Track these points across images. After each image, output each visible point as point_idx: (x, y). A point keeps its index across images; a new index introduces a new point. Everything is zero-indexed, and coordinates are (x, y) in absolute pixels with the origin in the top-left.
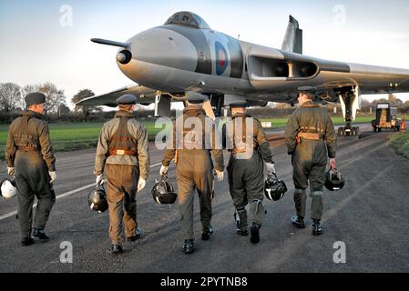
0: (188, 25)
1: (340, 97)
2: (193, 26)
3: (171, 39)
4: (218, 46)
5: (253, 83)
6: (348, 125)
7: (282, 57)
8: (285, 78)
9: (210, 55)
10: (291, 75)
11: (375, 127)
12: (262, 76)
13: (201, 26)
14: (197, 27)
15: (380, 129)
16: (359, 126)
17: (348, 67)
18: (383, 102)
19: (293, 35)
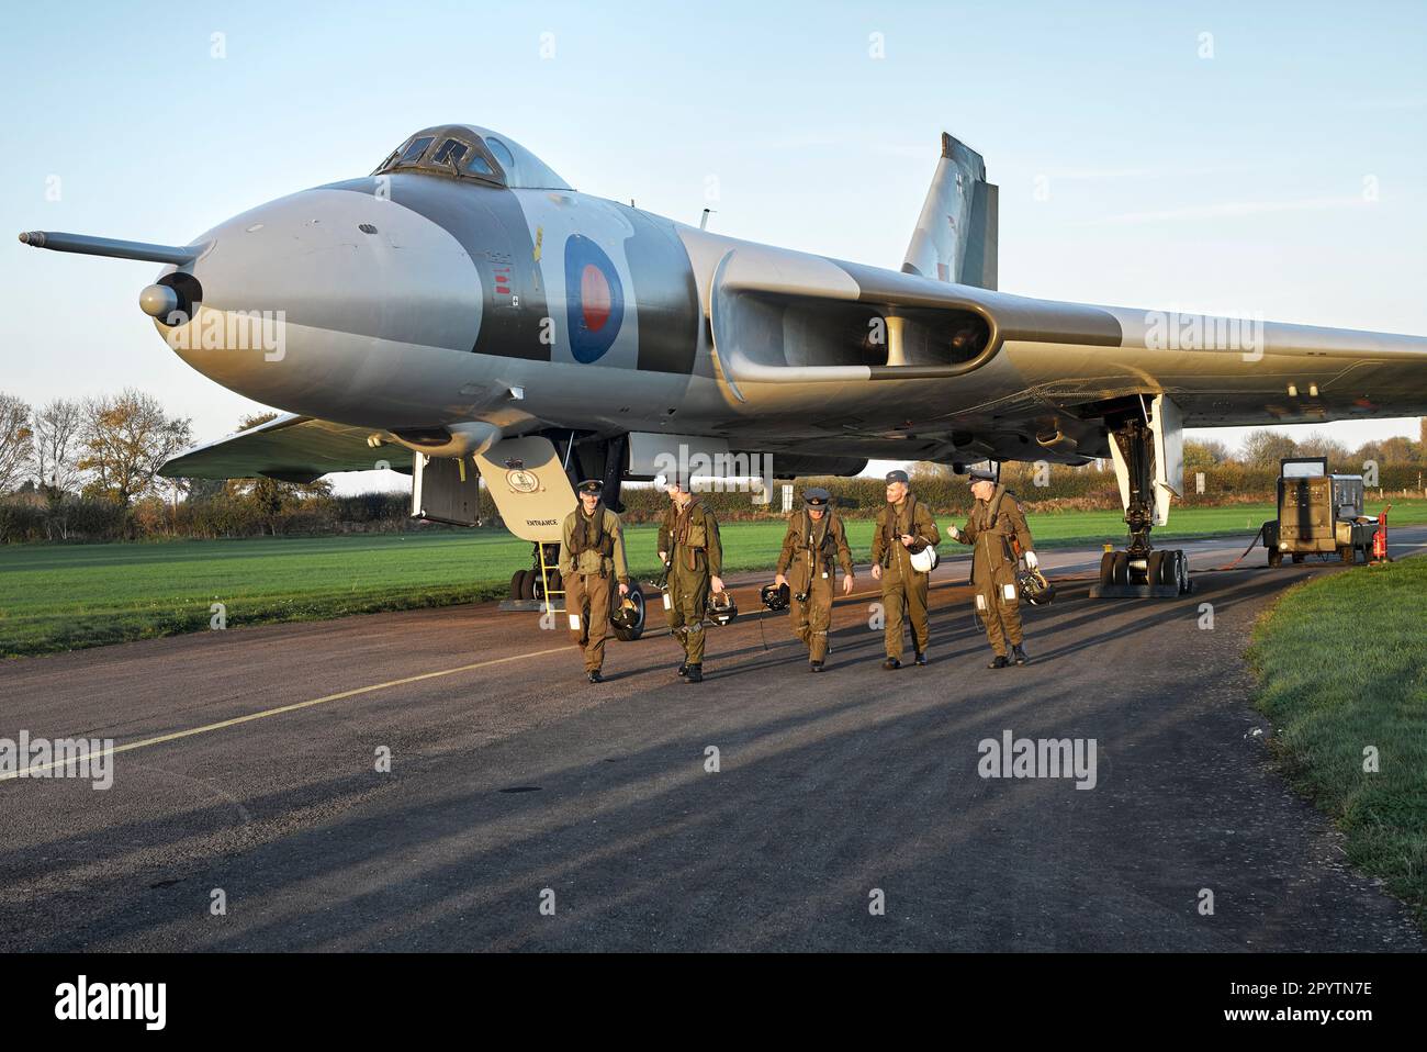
0: (459, 177)
1: (1111, 438)
2: (480, 181)
3: (369, 229)
4: (581, 253)
6: (1138, 542)
7: (851, 289)
8: (864, 371)
9: (541, 288)
10: (895, 357)
12: (785, 364)
13: (514, 178)
14: (497, 183)
16: (1186, 549)
17: (1116, 325)
19: (958, 208)
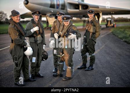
5: (68, 12)
9: (54, 2)
10: (80, 9)
11: (107, 26)
12: (71, 9)
15: (108, 27)
16: (102, 26)
18: (109, 18)
